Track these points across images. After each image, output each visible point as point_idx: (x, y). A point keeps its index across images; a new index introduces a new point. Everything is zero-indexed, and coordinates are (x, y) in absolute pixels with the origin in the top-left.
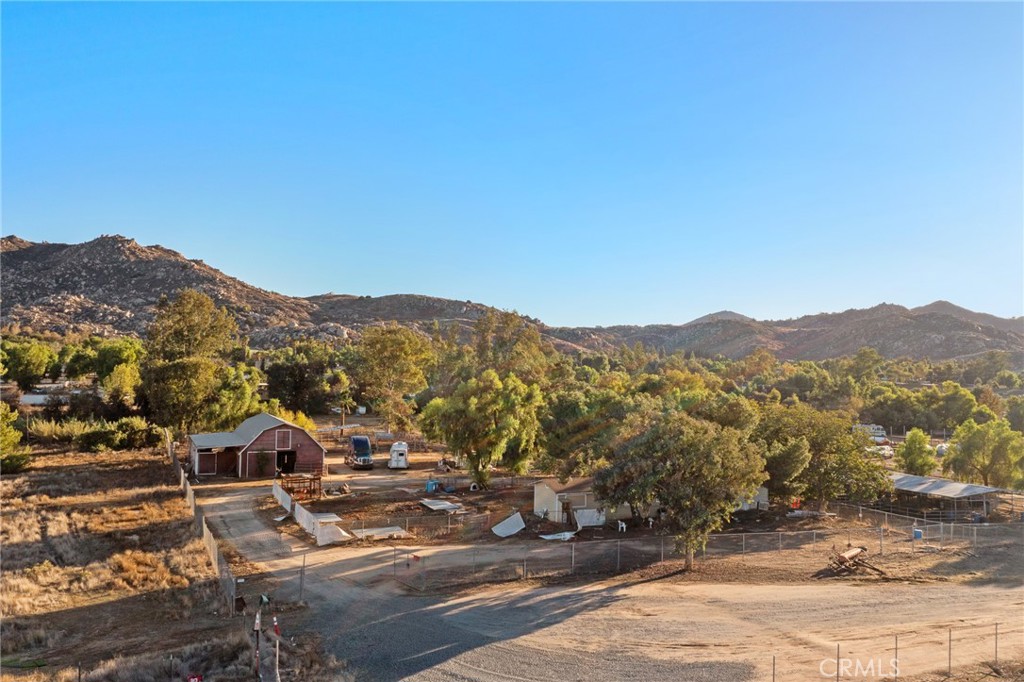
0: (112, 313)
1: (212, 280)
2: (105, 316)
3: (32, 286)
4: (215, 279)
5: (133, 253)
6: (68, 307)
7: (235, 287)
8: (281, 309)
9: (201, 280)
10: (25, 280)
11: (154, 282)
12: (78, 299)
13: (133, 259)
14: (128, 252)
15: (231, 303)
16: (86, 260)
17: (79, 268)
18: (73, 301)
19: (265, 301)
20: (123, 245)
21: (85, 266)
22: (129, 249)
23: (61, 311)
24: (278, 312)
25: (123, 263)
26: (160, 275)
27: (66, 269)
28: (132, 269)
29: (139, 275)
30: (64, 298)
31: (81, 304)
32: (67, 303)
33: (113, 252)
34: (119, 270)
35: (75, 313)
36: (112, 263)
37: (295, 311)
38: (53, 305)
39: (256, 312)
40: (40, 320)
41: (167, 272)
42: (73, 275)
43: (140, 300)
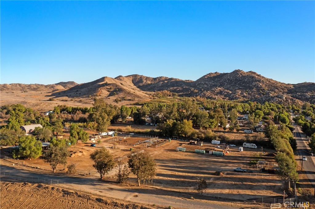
0: (226, 92)
1: (259, 81)
2: (224, 93)
3: (214, 85)
4: (260, 80)
5: (241, 74)
6: (217, 91)
7: (266, 83)
8: (277, 89)
9: (256, 81)
10: (213, 84)
11: (244, 82)
12: (220, 89)
13: (241, 76)
14: (240, 74)
15: (262, 88)
16: (229, 77)
17: (226, 80)
18: (219, 89)
19: (274, 87)
20: (239, 72)
21: (228, 79)
22: (240, 73)
23: (214, 92)
24: (276, 90)
25: (238, 77)
26: (246, 80)
27: (224, 80)
28: (239, 79)
29: (241, 80)
30: (217, 89)
31: (220, 90)
32: (217, 90)
33: (236, 75)
34: (236, 79)
35: (218, 92)
36: (235, 78)
37: (283, 89)
38: (213, 90)
39: (268, 90)
40: (208, 95)
41: (248, 79)
42: (224, 82)
43: (237, 88)
